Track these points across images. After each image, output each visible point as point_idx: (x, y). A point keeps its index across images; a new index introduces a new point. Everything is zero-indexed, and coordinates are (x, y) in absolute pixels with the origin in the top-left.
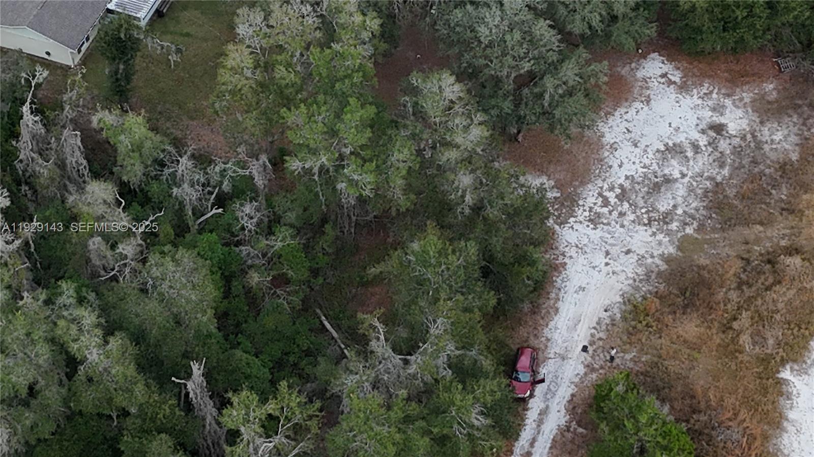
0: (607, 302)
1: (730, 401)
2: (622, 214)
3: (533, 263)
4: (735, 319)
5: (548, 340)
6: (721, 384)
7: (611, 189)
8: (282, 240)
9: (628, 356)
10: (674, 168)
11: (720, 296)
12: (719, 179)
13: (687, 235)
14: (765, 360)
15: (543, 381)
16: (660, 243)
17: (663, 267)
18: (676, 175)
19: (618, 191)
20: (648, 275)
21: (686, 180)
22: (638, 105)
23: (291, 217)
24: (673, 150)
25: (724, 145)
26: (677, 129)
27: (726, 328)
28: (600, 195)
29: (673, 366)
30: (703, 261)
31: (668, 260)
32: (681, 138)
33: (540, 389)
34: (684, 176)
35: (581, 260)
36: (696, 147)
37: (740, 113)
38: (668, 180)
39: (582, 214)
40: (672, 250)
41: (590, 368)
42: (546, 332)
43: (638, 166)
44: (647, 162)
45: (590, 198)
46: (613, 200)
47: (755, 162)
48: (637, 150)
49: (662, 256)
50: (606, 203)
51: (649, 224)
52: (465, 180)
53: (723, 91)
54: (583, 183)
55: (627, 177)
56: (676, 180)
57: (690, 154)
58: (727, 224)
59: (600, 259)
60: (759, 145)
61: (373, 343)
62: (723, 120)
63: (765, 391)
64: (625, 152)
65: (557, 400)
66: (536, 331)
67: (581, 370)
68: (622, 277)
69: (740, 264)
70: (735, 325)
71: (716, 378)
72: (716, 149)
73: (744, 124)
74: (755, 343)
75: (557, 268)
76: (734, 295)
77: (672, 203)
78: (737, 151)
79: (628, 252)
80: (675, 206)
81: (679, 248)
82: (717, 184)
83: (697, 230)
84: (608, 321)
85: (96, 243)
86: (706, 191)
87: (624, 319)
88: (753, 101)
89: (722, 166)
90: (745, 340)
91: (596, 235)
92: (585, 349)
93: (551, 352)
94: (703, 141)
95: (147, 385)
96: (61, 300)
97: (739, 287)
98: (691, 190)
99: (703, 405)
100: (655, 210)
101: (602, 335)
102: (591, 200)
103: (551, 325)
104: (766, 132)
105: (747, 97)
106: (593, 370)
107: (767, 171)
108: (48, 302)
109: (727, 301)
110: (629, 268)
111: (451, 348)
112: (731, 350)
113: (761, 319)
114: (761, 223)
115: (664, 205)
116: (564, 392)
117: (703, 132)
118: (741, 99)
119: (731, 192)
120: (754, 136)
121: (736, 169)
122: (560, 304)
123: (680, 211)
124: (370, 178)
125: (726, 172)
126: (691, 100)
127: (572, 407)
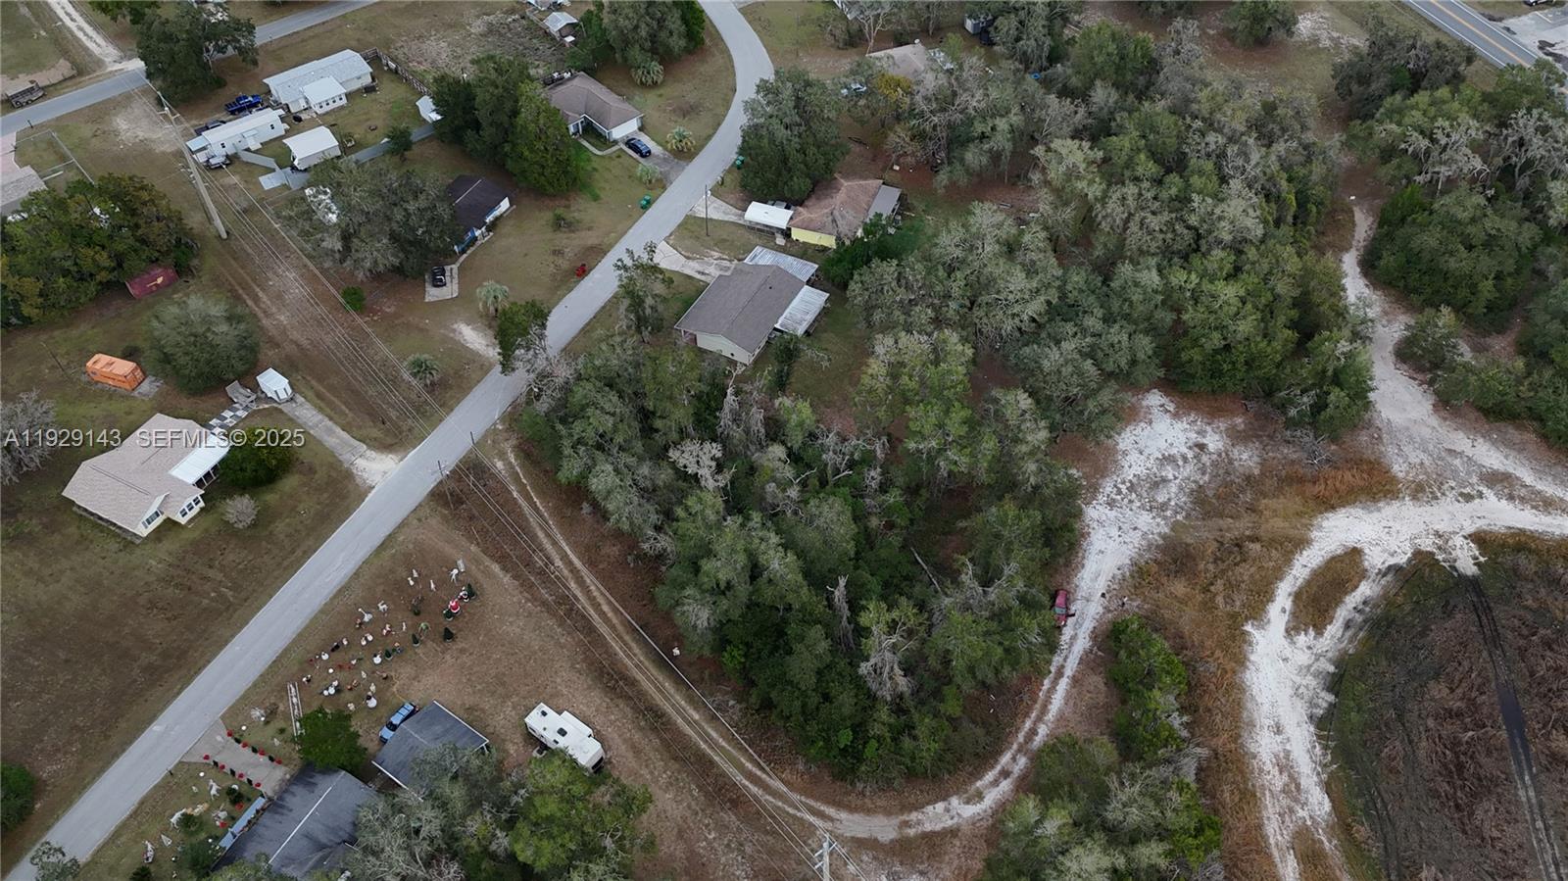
0: (1120, 563)
1: (1208, 643)
2: (1131, 501)
3: (1071, 530)
4: (1212, 584)
5: (1077, 586)
6: (1202, 630)
7: (1123, 483)
8: (893, 497)
9: (1135, 604)
10: (1169, 472)
11: (1202, 566)
12: (1201, 482)
13: (1178, 521)
14: (1234, 616)
15: (1073, 615)
16: (1158, 525)
17: (1161, 542)
18: (1171, 477)
19: (1128, 484)
20: (1150, 546)
21: (1177, 481)
22: (1142, 424)
23: (901, 481)
24: (1168, 459)
25: (1205, 459)
26: (1171, 445)
27: (1206, 590)
28: (1115, 486)
29: (1167, 614)
30: (1189, 541)
31: (1164, 537)
32: (1174, 451)
33: (1071, 620)
34: (1176, 478)
35: (1101, 531)
36: (1185, 459)
37: (1217, 437)
38: (1164, 480)
39: (1102, 498)
40: (1166, 530)
41: (1107, 610)
42: (1075, 580)
43: (1143, 468)
44: (1150, 466)
45: (1108, 487)
46: (1124, 491)
47: (1228, 473)
48: (1142, 457)
49: (1159, 534)
50: (1119, 492)
51: (1151, 510)
52: (1032, 467)
53: (1205, 420)
54: (1103, 477)
55: (1135, 476)
56: (1170, 481)
57: (1180, 463)
58: (1207, 516)
59: (1114, 532)
60: (1231, 462)
61: (963, 577)
62: (1205, 441)
63: (1233, 638)
64: (1133, 457)
65: (1083, 629)
66: (1068, 578)
67: (1101, 610)
68: (1131, 546)
69: (1216, 545)
70: (1212, 588)
71: (1198, 626)
72: (1199, 461)
73: (1220, 445)
74: (1226, 603)
75: (1085, 535)
76: (1211, 567)
77: (1167, 496)
78: (1214, 464)
79: (1135, 529)
80: (1169, 499)
81: (1172, 530)
82: (1200, 486)
83: (1186, 518)
84: (1120, 577)
85: (771, 487)
86: (1192, 491)
87: (1132, 577)
88: (1227, 429)
89: (1204, 474)
90: (1220, 600)
91: (1112, 514)
92: (1103, 595)
93: (1080, 594)
94: (1190, 455)
95: (809, 590)
96: (751, 524)
97: (1215, 562)
98: (1181, 488)
99: (1189, 645)
100: (1155, 500)
101: (1115, 586)
102: (1108, 489)
103: (1079, 575)
104: (1236, 452)
105: (1223, 426)
106: (1110, 611)
107: (1237, 480)
108: (743, 525)
109: (1207, 571)
110: (1135, 539)
111: (1020, 585)
112: (1208, 606)
113: (1232, 586)
114: (1232, 517)
115: (1161, 498)
116: (1088, 625)
117: (1190, 448)
118: (1218, 428)
119: (1210, 493)
120: (1227, 455)
121: (1214, 476)
122: (1085, 561)
123: (1173, 503)
124: (964, 459)
125: (1206, 478)
126: (1181, 425)
127: (1094, 635)
